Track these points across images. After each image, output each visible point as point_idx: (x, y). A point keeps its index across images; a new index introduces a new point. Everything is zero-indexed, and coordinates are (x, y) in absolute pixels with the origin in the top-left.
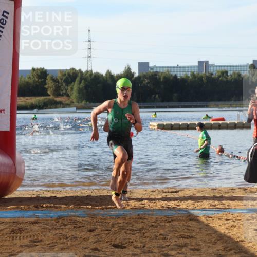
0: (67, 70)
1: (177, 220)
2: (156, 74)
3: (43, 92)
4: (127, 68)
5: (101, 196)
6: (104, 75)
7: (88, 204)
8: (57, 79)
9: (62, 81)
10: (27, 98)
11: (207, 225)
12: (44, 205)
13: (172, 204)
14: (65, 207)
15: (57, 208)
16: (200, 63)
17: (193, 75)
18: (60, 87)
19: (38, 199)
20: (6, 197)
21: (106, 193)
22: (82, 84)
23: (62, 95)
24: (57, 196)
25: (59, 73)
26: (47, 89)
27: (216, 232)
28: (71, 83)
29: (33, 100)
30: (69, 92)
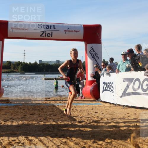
0: (17, 62)
1: (49, 107)
2: (44, 63)
3: (10, 68)
4: (35, 62)
6: (29, 63)
8: (14, 64)
9: (16, 65)
10: (5, 70)
11: (58, 108)
13: (48, 102)
16: (57, 61)
17: (55, 64)
18: (15, 67)
27: (61, 110)
28: (18, 65)
29: (7, 70)
30: (18, 68)
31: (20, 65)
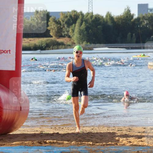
0: (68, 12)
3: (46, 34)
4: (126, 10)
5: (101, 133)
6: (104, 17)
7: (88, 141)
8: (59, 21)
9: (64, 23)
10: (30, 39)
12: (47, 141)
14: (67, 143)
15: (59, 144)
18: (62, 29)
19: (42, 136)
20: (11, 133)
21: (106, 130)
22: (83, 26)
23: (64, 37)
24: (59, 133)
25: (61, 15)
26: (49, 30)
28: (72, 25)
29: (37, 41)
30: (70, 34)
31: (77, 24)
